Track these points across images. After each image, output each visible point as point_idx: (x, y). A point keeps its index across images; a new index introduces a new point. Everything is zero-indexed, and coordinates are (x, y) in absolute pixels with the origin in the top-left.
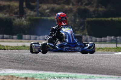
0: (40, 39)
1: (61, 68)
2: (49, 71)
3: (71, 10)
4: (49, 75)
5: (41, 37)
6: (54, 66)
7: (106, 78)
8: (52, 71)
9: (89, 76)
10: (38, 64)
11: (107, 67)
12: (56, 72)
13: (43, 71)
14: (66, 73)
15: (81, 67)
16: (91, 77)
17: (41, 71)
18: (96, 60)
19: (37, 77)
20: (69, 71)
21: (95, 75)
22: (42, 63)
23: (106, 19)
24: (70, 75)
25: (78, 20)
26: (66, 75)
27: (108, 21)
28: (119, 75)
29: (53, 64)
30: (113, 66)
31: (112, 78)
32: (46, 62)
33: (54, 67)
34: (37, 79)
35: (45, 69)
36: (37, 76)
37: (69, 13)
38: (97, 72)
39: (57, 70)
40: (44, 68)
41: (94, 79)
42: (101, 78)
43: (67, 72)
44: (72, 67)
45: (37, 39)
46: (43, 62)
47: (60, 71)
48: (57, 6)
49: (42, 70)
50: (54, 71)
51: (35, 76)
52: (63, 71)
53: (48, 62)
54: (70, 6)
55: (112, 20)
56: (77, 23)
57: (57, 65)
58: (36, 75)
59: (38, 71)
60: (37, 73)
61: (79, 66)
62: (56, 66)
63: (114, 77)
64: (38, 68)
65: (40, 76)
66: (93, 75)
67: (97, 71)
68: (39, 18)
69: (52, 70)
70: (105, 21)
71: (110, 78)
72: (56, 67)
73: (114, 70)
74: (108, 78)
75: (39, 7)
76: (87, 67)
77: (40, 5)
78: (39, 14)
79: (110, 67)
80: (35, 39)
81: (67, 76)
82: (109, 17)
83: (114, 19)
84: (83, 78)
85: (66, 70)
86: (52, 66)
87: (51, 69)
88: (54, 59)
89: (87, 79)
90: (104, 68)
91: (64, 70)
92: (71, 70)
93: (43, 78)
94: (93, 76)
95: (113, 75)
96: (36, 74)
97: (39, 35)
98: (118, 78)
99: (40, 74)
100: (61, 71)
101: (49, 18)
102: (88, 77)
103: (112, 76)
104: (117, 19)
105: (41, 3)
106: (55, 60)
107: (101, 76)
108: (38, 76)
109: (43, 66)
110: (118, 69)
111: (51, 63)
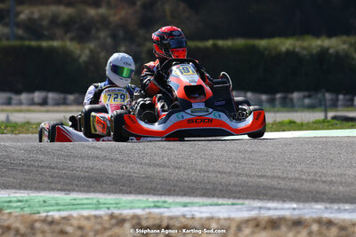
0: (20, 103)
1: (78, 181)
2: (44, 189)
3: (104, 22)
4: (44, 202)
5: (24, 97)
6: (58, 177)
7: (200, 206)
8: (53, 190)
9: (154, 202)
10: (14, 172)
11: (202, 175)
12: (63, 193)
13: (27, 192)
14: (91, 195)
15: (131, 176)
16: (158, 204)
17: (22, 191)
19: (11, 207)
20: (100, 189)
21: (170, 199)
22: (25, 168)
23: (200, 44)
24: (102, 201)
26: (93, 199)
27: (207, 49)
28: (235, 198)
29: (56, 171)
30: (219, 172)
31: (217, 205)
32: (36, 164)
33: (58, 179)
34: (10, 213)
35: (35, 185)
36: (11, 204)
37: (98, 30)
38: (174, 191)
39: (66, 188)
40: (30, 182)
41: (168, 208)
42: (185, 205)
43: (94, 192)
44: (108, 177)
45: (14, 101)
46: (28, 166)
47: (74, 190)
48: (65, 12)
49: (25, 188)
50: (58, 190)
51: (7, 204)
52: (82, 189)
53: (42, 164)
54: (103, 11)
55: (215, 46)
57: (65, 173)
58: (10, 202)
59: (14, 191)
60: (12, 195)
61: (127, 174)
62: (64, 177)
63: (220, 201)
64: (13, 182)
65: (19, 204)
66: (163, 198)
67: (174, 186)
68: (17, 43)
69: (53, 186)
70: (198, 49)
71: (211, 205)
72: (62, 177)
73: (221, 183)
74: (206, 205)
75: (18, 14)
76: (148, 177)
77: (19, 8)
78: (20, 32)
79: (210, 175)
80: (9, 102)
81: (95, 201)
82: (207, 39)
83: (220, 43)
84: (139, 208)
85: (90, 187)
86: (52, 177)
87: (50, 183)
89: (147, 210)
90: (193, 179)
91: (84, 186)
92: (104, 186)
93: (27, 211)
94: (165, 202)
95: (218, 197)
96: (9, 199)
97: (19, 92)
98: (233, 204)
99: (21, 199)
100: (76, 189)
101: (44, 44)
102: (152, 205)
103: (215, 200)
104: (229, 43)
105: (21, 3)
107: (186, 200)
108: (15, 205)
109: (27, 177)
110: (233, 179)
111: (51, 168)
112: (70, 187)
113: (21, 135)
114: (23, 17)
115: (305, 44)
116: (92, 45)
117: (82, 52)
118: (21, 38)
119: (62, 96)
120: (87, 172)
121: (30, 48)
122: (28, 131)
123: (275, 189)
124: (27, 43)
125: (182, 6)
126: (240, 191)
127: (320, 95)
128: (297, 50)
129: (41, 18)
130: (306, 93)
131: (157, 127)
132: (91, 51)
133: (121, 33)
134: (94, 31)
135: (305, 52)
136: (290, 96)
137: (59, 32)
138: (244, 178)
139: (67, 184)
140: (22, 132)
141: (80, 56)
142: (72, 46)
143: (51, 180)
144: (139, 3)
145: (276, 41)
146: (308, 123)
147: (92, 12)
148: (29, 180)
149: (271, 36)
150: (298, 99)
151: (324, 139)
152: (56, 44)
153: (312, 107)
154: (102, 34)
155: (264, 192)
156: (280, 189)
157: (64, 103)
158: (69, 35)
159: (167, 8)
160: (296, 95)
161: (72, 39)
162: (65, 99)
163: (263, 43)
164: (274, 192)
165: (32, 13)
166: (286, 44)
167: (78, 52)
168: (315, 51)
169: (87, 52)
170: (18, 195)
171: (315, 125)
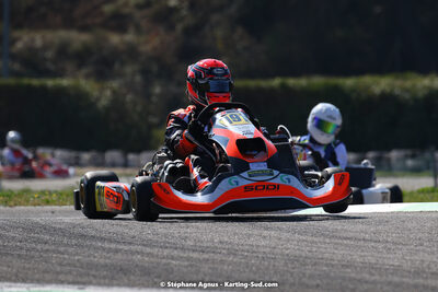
1: (97, 271)
2: (49, 282)
3: (132, 53)
6: (69, 265)
10: (9, 258)
11: (266, 263)
12: (76, 287)
13: (27, 285)
15: (169, 264)
17: (19, 284)
18: (226, 239)
20: (126, 281)
22: (24, 252)
23: (264, 84)
25: (157, 90)
27: (272, 90)
29: (66, 256)
32: (39, 247)
33: (68, 268)
35: (37, 276)
37: (123, 63)
39: (79, 279)
40: (30, 272)
43: (119, 285)
44: (137, 266)
46: (28, 250)
47: (90, 283)
48: (78, 39)
49: (24, 281)
50: (69, 283)
52: (102, 281)
53: (47, 247)
54: (130, 37)
55: (283, 86)
56: (154, 99)
57: (78, 260)
59: (8, 284)
60: (6, 290)
61: (164, 261)
62: (78, 265)
64: (7, 273)
68: (11, 81)
69: (61, 277)
70: (260, 90)
72: (75, 267)
73: (292, 274)
75: (13, 42)
76: (191, 266)
77: (16, 34)
78: (17, 67)
79: (277, 264)
82: (273, 76)
83: (291, 82)
85: (113, 278)
86: (61, 265)
87: (58, 273)
88: (70, 238)
91: (104, 277)
92: (132, 277)
100: (94, 281)
101: (50, 83)
104: (303, 82)
105: (19, 26)
106: (74, 242)
109: (27, 266)
110: (309, 270)
111: (59, 252)
112: (85, 279)
113: (17, 208)
114: (19, 45)
115: (408, 84)
116: (115, 84)
117: (101, 93)
118: (17, 75)
119: (73, 154)
120: (109, 258)
121: (30, 88)
122: (27, 202)
123: (366, 282)
124: (26, 81)
125: (240, 31)
126: (318, 286)
127: (427, 155)
128: (397, 92)
129: (45, 47)
130: (409, 152)
131: (199, 198)
132: (114, 92)
133: (155, 68)
134: (117, 66)
135: (407, 96)
136: (386, 155)
137: (70, 66)
138: (325, 268)
139: (81, 275)
140: (20, 204)
141: (98, 99)
142: (88, 86)
143: (59, 269)
144: (179, 27)
145: (367, 80)
146: (411, 193)
147: (115, 39)
148: (29, 269)
149: (360, 72)
150: (398, 160)
151: (434, 215)
152: (65, 82)
153: (416, 171)
154: (129, 69)
155: (351, 286)
156: (374, 282)
157: (77, 163)
158: (84, 71)
159: (219, 33)
160: (394, 155)
161: (87, 76)
162: (78, 158)
163: (349, 82)
164: (366, 287)
165: (33, 40)
166: (380, 84)
167: (95, 93)
168: (421, 94)
169: (108, 93)
170: (13, 289)
171: (422, 195)
